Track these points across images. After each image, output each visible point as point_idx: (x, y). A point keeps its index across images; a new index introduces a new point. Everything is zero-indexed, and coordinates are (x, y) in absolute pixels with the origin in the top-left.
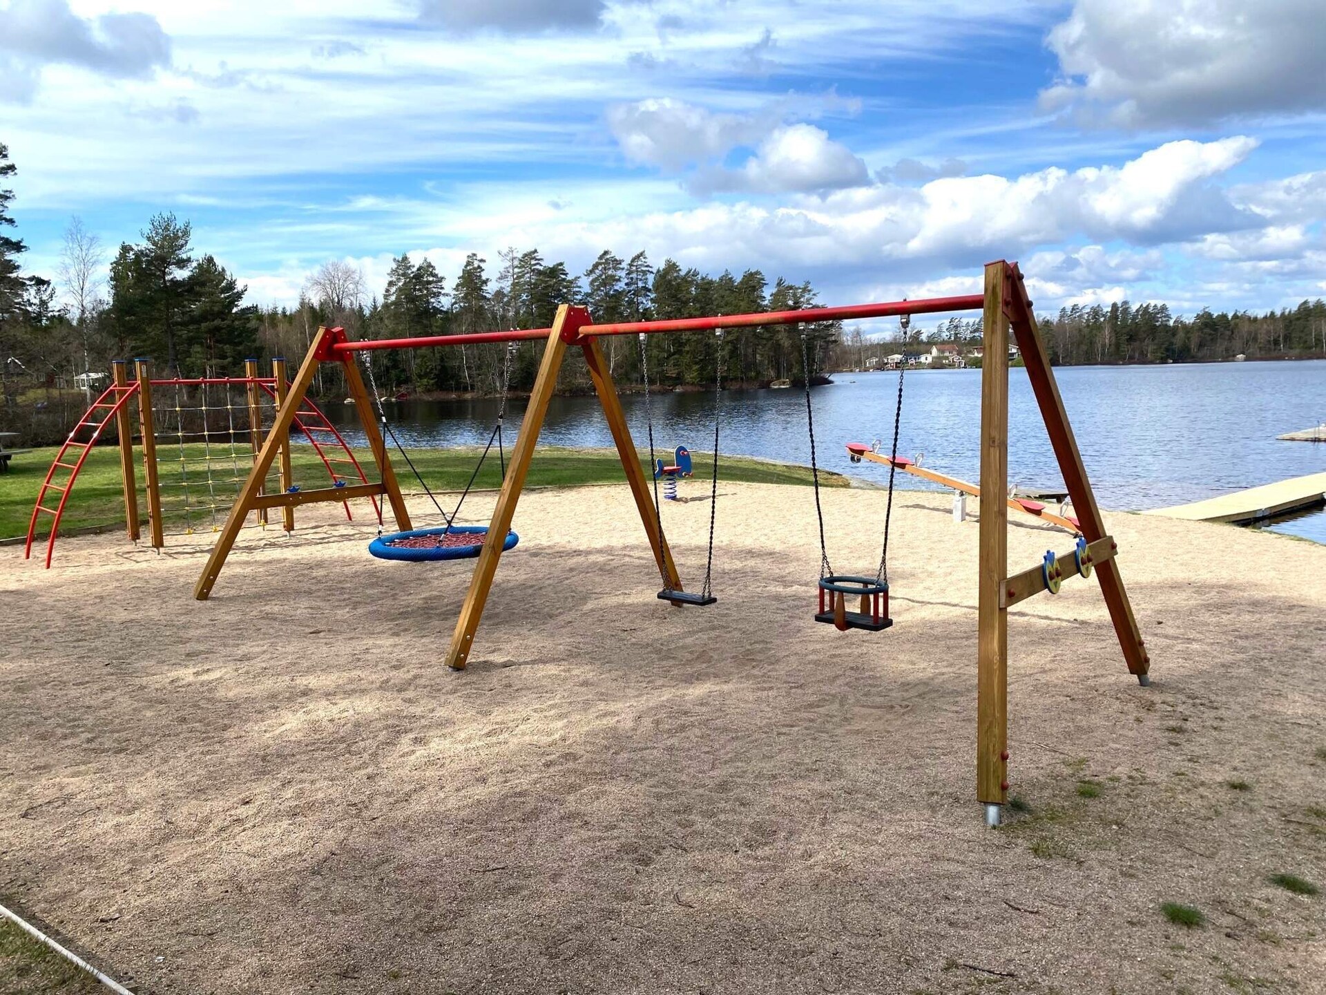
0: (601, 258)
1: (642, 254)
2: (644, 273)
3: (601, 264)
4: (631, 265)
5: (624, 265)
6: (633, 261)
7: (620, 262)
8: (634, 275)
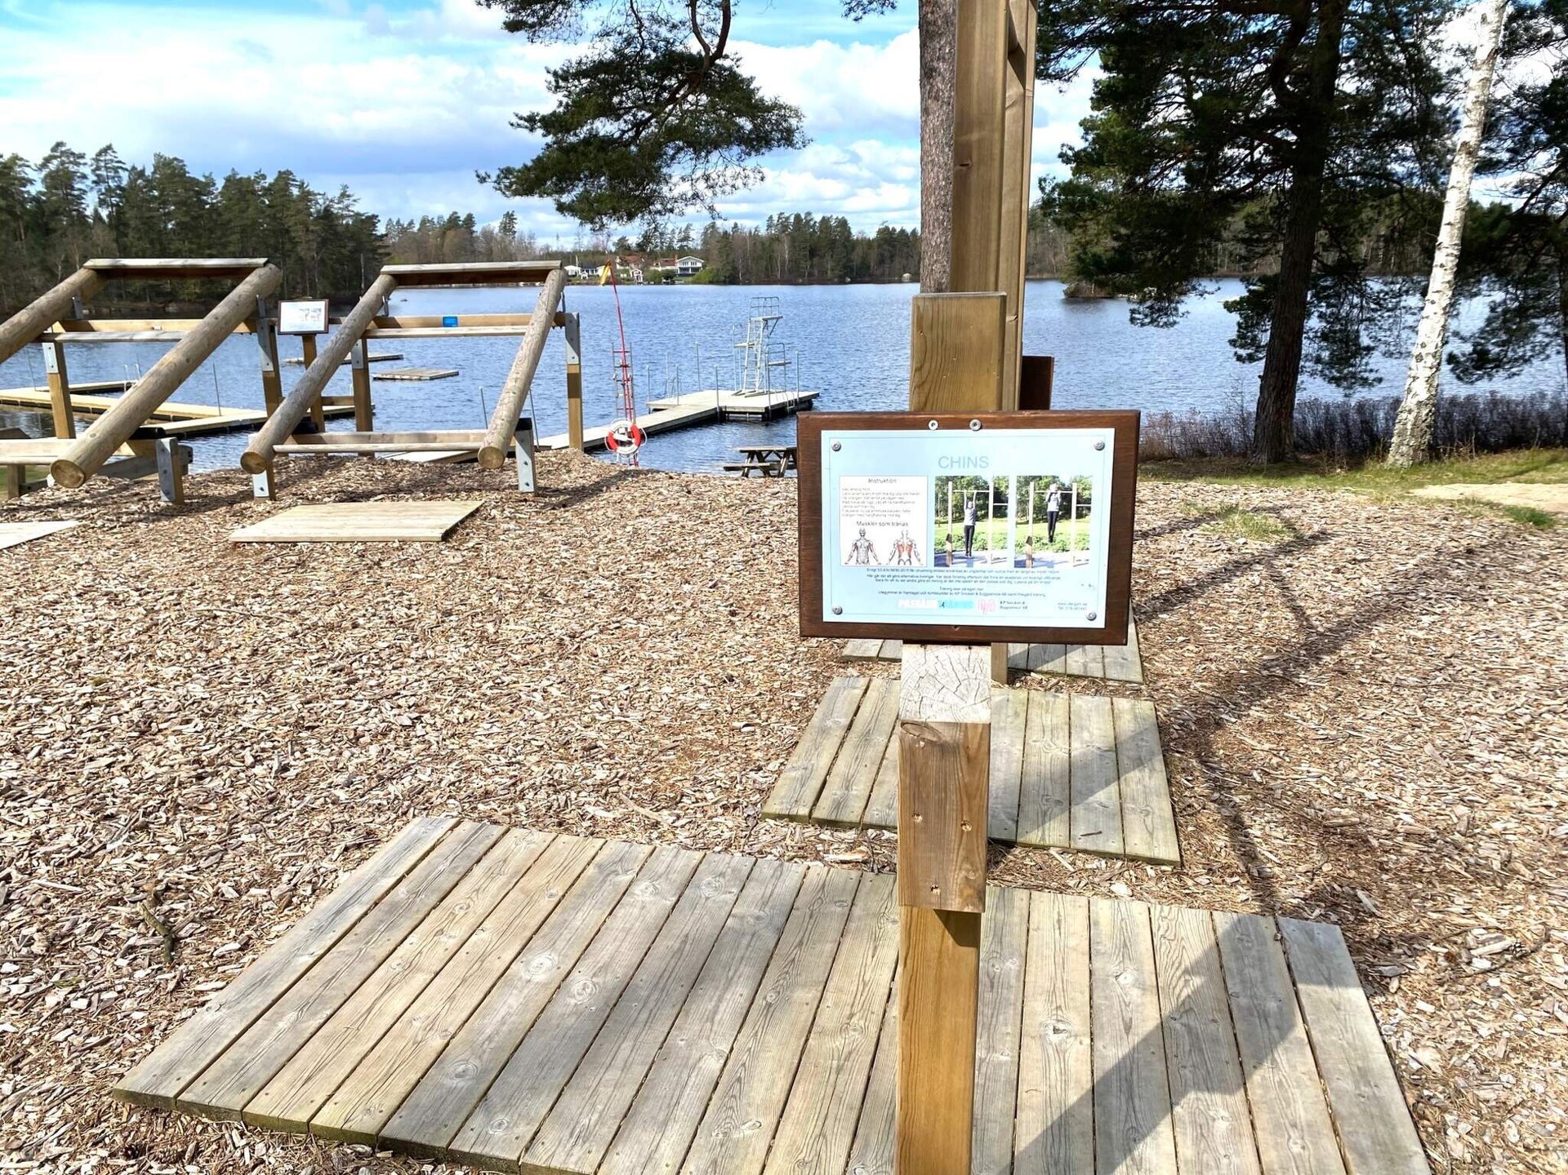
0: (54, 150)
1: (109, 147)
2: (116, 170)
3: (55, 157)
4: (97, 160)
5: (88, 160)
6: (99, 154)
7: (82, 156)
8: (103, 172)
